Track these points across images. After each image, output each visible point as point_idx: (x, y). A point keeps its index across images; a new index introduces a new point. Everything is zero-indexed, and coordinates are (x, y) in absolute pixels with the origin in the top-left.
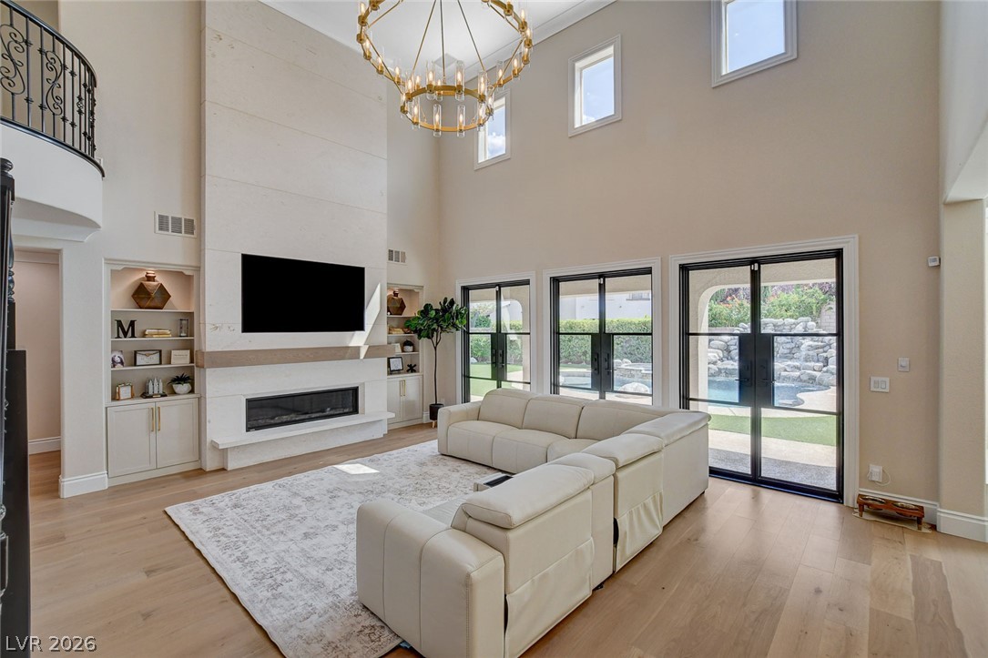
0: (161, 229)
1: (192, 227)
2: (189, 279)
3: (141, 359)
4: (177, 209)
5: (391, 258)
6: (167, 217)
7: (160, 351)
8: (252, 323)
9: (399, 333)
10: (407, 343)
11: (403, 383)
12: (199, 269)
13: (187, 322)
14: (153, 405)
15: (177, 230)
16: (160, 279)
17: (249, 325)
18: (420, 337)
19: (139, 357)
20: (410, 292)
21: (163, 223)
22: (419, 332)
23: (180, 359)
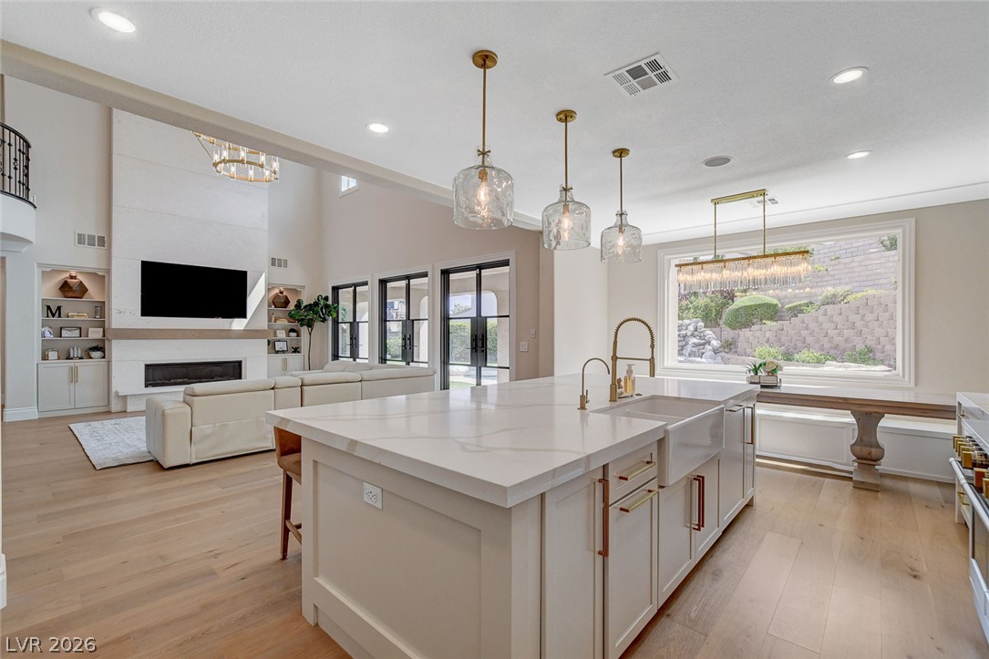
0: (79, 243)
1: (103, 242)
2: (102, 279)
3: (64, 333)
4: (93, 230)
5: (273, 264)
6: (84, 235)
7: (80, 328)
8: (147, 310)
9: (284, 322)
10: (292, 330)
11: (285, 361)
12: (109, 271)
13: (101, 309)
14: (72, 364)
15: (91, 243)
16: (81, 278)
17: (145, 312)
18: (302, 325)
19: (63, 331)
20: (295, 291)
21: (81, 239)
22: (302, 322)
23: (95, 334)
